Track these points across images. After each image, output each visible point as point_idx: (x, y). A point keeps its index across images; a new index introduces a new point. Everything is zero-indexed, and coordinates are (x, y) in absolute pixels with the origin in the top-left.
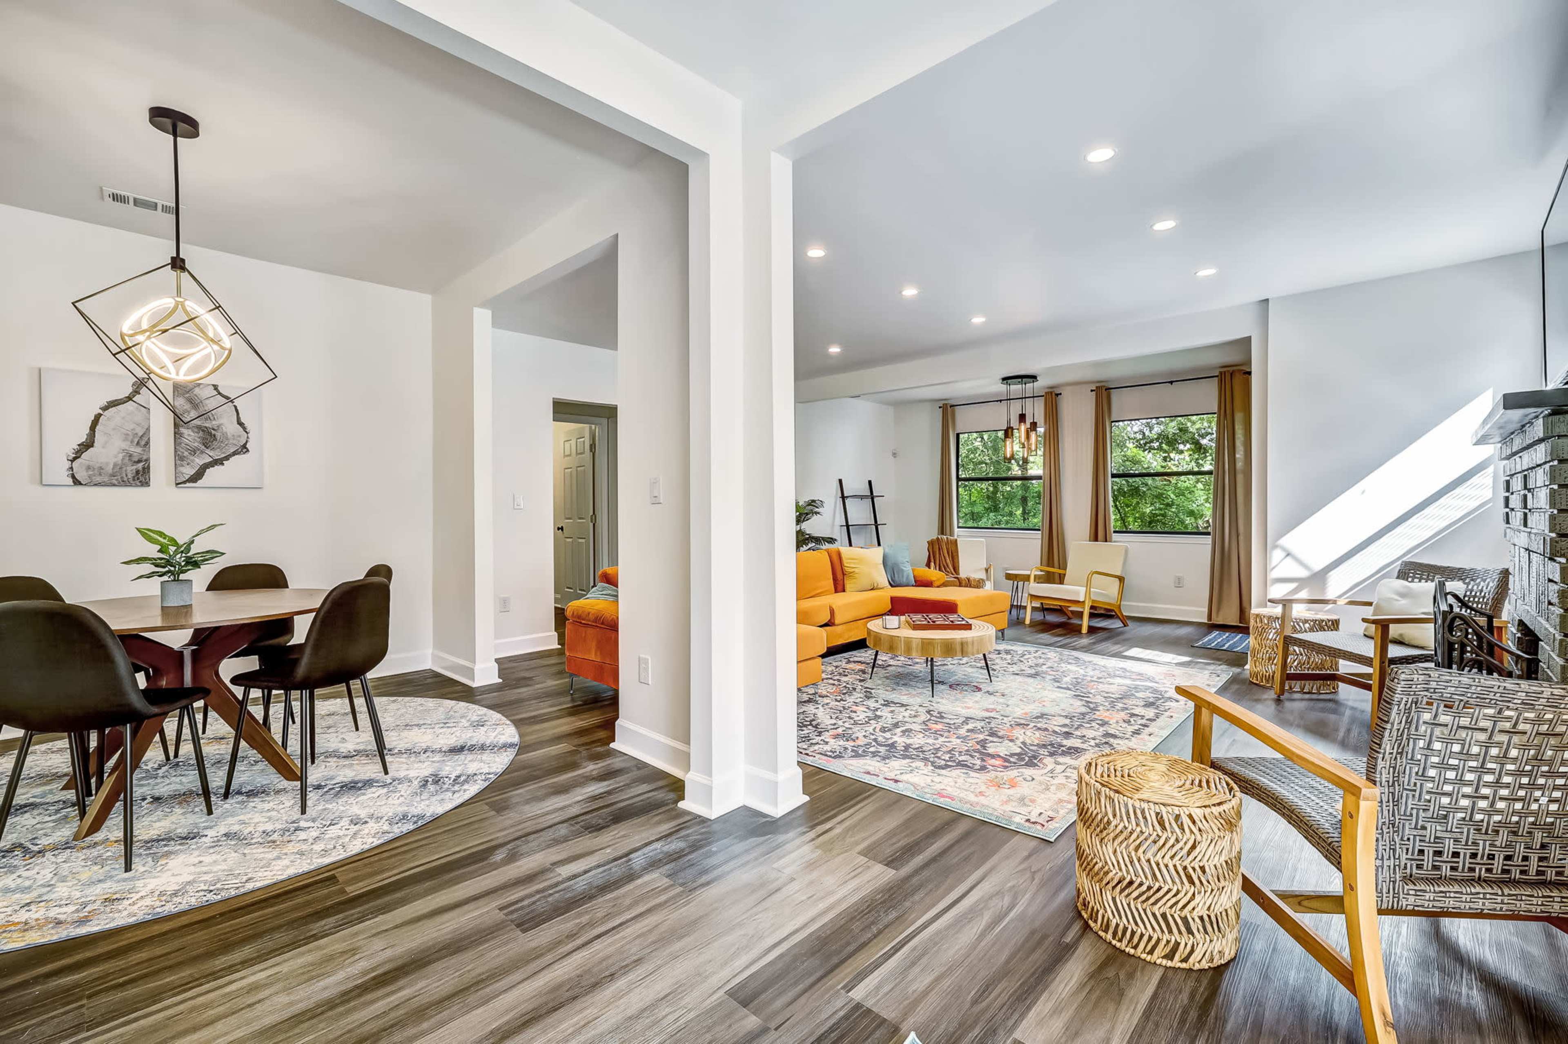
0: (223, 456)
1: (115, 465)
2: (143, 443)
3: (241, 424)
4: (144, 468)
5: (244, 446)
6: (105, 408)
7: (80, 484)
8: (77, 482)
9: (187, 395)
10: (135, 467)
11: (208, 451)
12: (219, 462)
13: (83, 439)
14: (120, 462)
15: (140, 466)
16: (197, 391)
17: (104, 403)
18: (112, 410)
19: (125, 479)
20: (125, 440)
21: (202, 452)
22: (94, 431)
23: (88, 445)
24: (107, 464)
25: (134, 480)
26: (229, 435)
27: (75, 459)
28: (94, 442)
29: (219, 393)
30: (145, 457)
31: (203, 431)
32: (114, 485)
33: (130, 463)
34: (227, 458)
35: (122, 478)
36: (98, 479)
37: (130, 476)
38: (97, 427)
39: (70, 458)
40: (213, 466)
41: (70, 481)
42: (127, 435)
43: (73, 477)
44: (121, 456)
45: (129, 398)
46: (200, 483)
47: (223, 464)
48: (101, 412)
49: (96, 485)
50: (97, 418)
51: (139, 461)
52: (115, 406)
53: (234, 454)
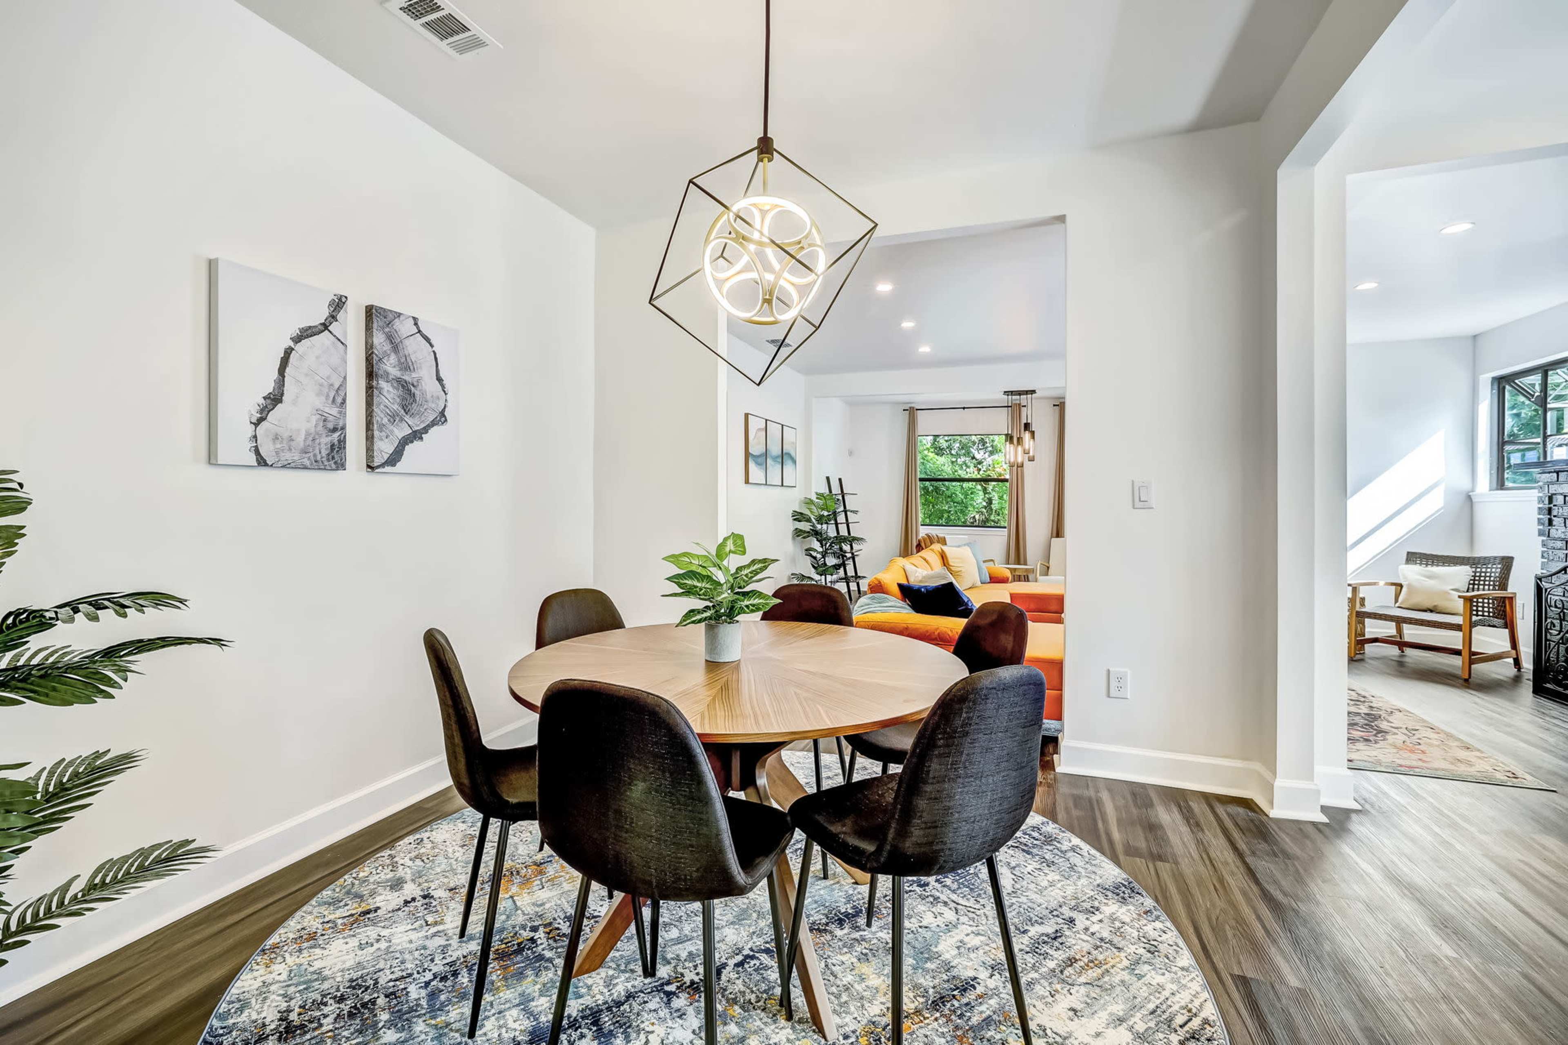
0: (422, 426)
1: (308, 434)
2: (339, 400)
3: (439, 379)
4: (339, 441)
5: (442, 413)
6: (298, 339)
7: (266, 465)
8: (262, 462)
9: (387, 330)
10: (330, 438)
11: (407, 418)
12: (416, 435)
13: (269, 387)
14: (313, 430)
15: (336, 435)
16: (397, 323)
17: (295, 331)
18: (305, 342)
19: (319, 458)
20: (319, 394)
21: (402, 420)
22: (284, 377)
23: (275, 399)
24: (299, 430)
25: (328, 460)
26: (429, 397)
27: (260, 420)
28: (282, 394)
29: (419, 331)
30: (341, 424)
31: (403, 386)
32: (305, 468)
33: (324, 432)
34: (425, 430)
35: (315, 455)
36: (287, 456)
37: (324, 453)
38: (288, 370)
39: (254, 420)
40: (412, 442)
41: (252, 460)
42: (321, 385)
43: (257, 452)
44: (314, 419)
45: (325, 327)
46: (400, 467)
47: (421, 438)
48: (292, 344)
49: (284, 467)
50: (288, 352)
51: (335, 430)
52: (308, 336)
53: (433, 424)
